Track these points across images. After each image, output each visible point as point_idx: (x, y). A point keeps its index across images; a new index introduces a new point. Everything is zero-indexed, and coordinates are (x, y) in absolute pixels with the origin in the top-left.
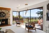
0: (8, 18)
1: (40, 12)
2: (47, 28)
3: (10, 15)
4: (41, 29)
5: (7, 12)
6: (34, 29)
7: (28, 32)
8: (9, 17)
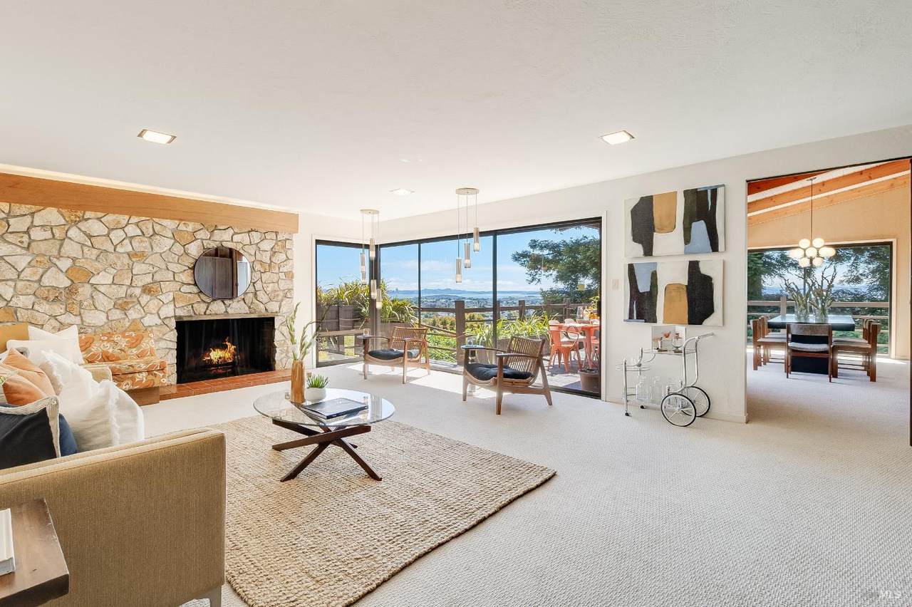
0: (273, 307)
1: (554, 248)
2: (634, 376)
3: (290, 275)
4: (581, 388)
5: (266, 245)
6: (536, 391)
7: (499, 413)
8: (288, 293)
